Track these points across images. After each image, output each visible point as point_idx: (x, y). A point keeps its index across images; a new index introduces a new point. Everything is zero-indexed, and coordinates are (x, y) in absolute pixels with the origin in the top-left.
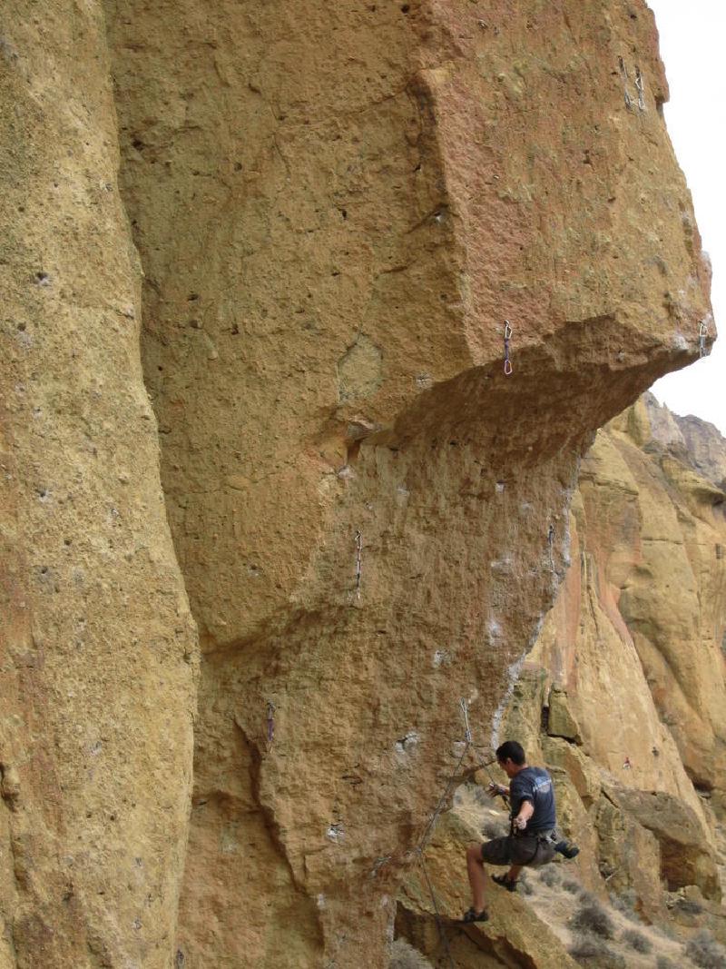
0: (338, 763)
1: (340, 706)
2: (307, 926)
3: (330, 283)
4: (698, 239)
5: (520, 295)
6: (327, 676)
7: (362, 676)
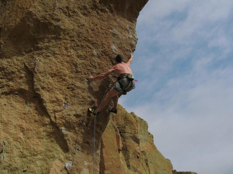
0: (64, 82)
1: (62, 63)
2: (61, 142)
6: (56, 53)
7: (69, 54)
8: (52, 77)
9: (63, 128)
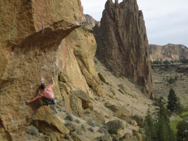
0: (13, 108)
1: (13, 97)
2: (9, 139)
3: (7, 16)
4: (81, 3)
5: (45, 17)
6: (10, 91)
7: (17, 91)
8: (7, 106)
9: (11, 133)
